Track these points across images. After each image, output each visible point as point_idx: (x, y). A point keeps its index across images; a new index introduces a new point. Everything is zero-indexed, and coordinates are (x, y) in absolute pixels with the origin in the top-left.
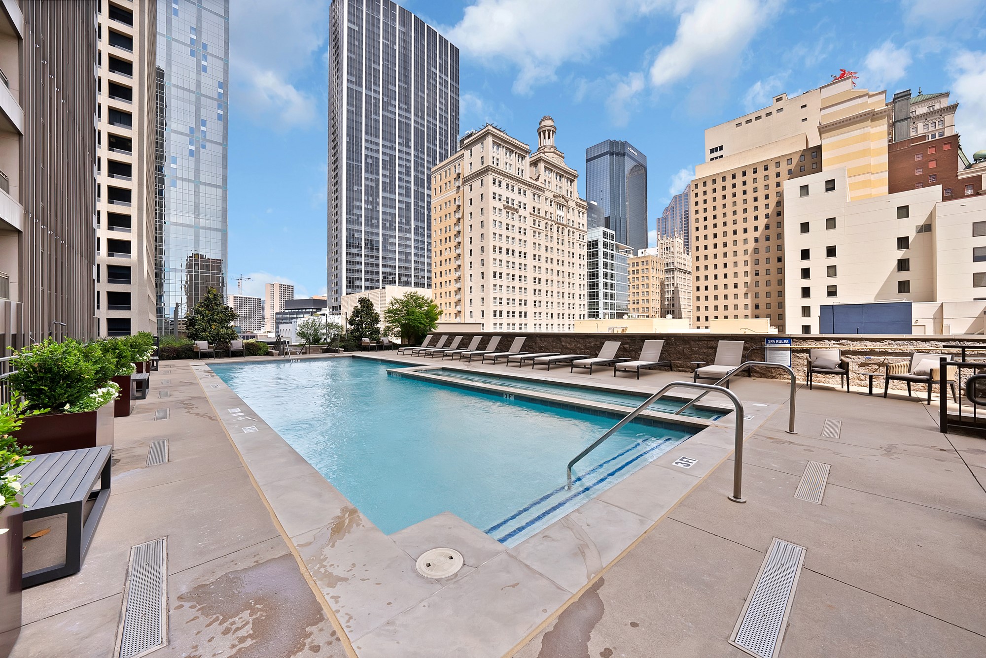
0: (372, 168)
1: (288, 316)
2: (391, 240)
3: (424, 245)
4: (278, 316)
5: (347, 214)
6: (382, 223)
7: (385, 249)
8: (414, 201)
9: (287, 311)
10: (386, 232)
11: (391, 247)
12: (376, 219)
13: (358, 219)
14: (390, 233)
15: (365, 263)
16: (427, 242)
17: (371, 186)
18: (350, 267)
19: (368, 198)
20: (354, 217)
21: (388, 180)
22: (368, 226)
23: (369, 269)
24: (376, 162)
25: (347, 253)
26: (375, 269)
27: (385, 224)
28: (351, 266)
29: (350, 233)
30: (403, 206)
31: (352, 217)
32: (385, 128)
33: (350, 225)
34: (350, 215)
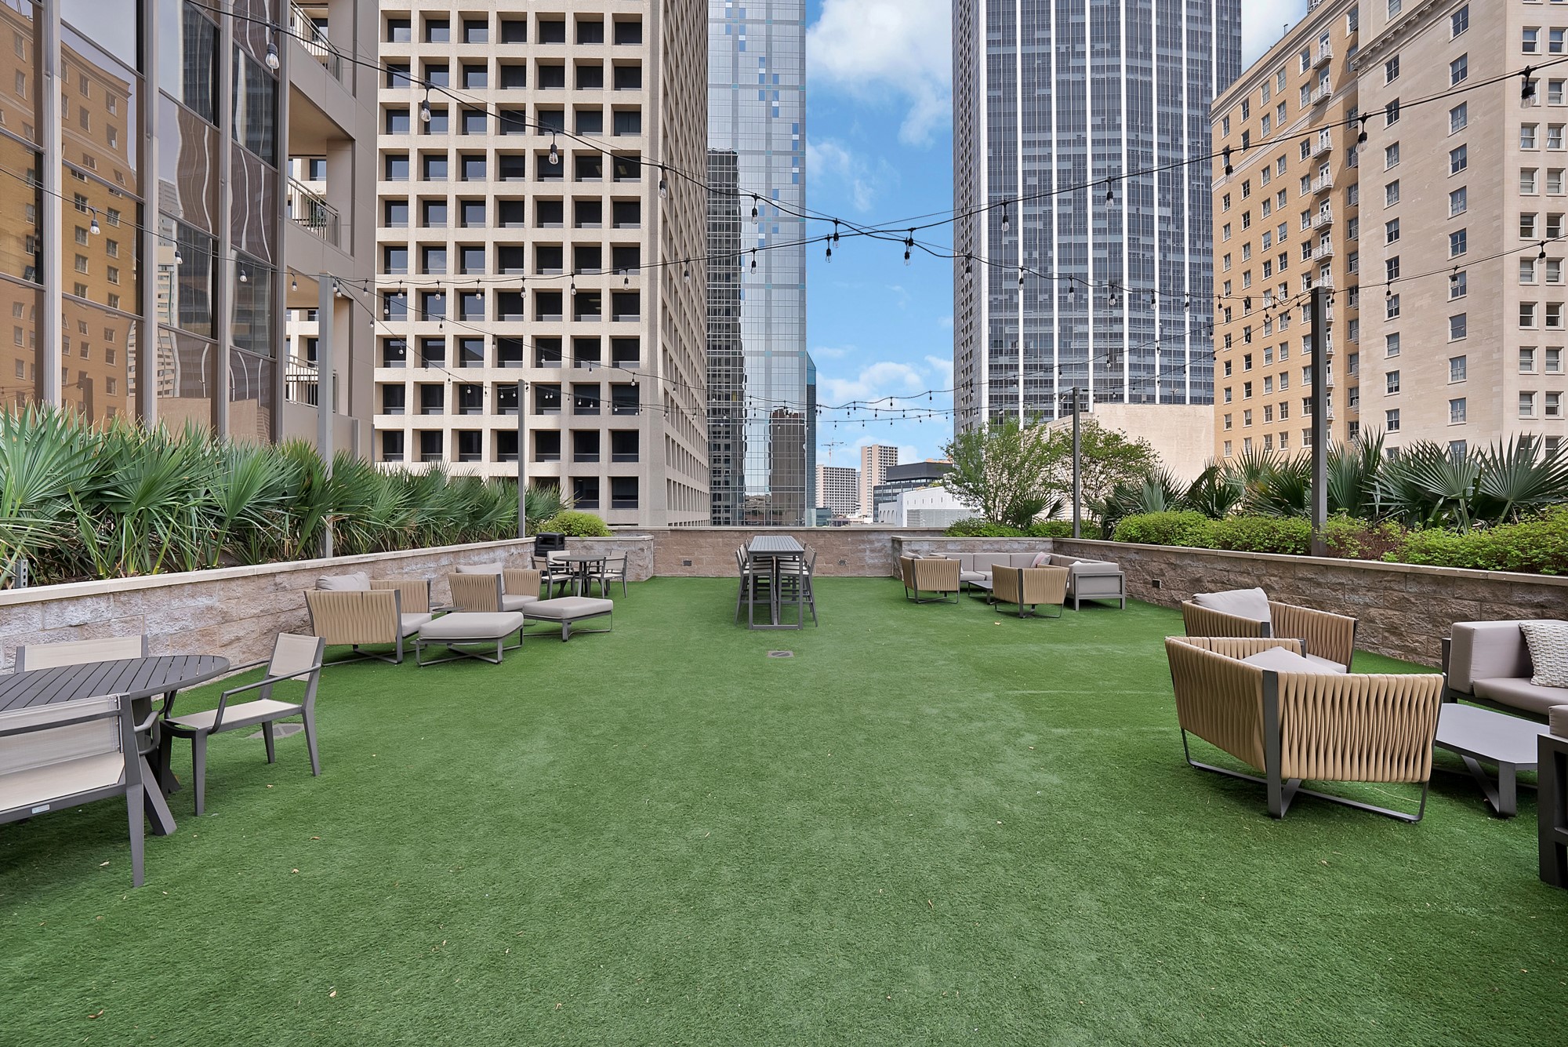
0: (1038, 195)
1: (890, 491)
2: (1078, 329)
3: (1154, 327)
4: (877, 492)
5: (990, 293)
6: (1060, 298)
7: (1064, 350)
8: (1129, 239)
9: (889, 483)
10: (1068, 315)
11: (1077, 343)
12: (1046, 293)
13: (1011, 298)
14: (1076, 314)
15: (1025, 382)
16: (1161, 321)
17: (1035, 229)
18: (997, 392)
19: (1030, 254)
20: (1004, 297)
21: (1070, 210)
22: (1031, 308)
23: (1033, 391)
24: (1045, 180)
25: (990, 367)
26: (1044, 391)
27: (1066, 298)
28: (998, 390)
29: (996, 328)
30: (1105, 254)
31: (1000, 297)
32: (1063, 107)
33: (996, 314)
34: (996, 293)
